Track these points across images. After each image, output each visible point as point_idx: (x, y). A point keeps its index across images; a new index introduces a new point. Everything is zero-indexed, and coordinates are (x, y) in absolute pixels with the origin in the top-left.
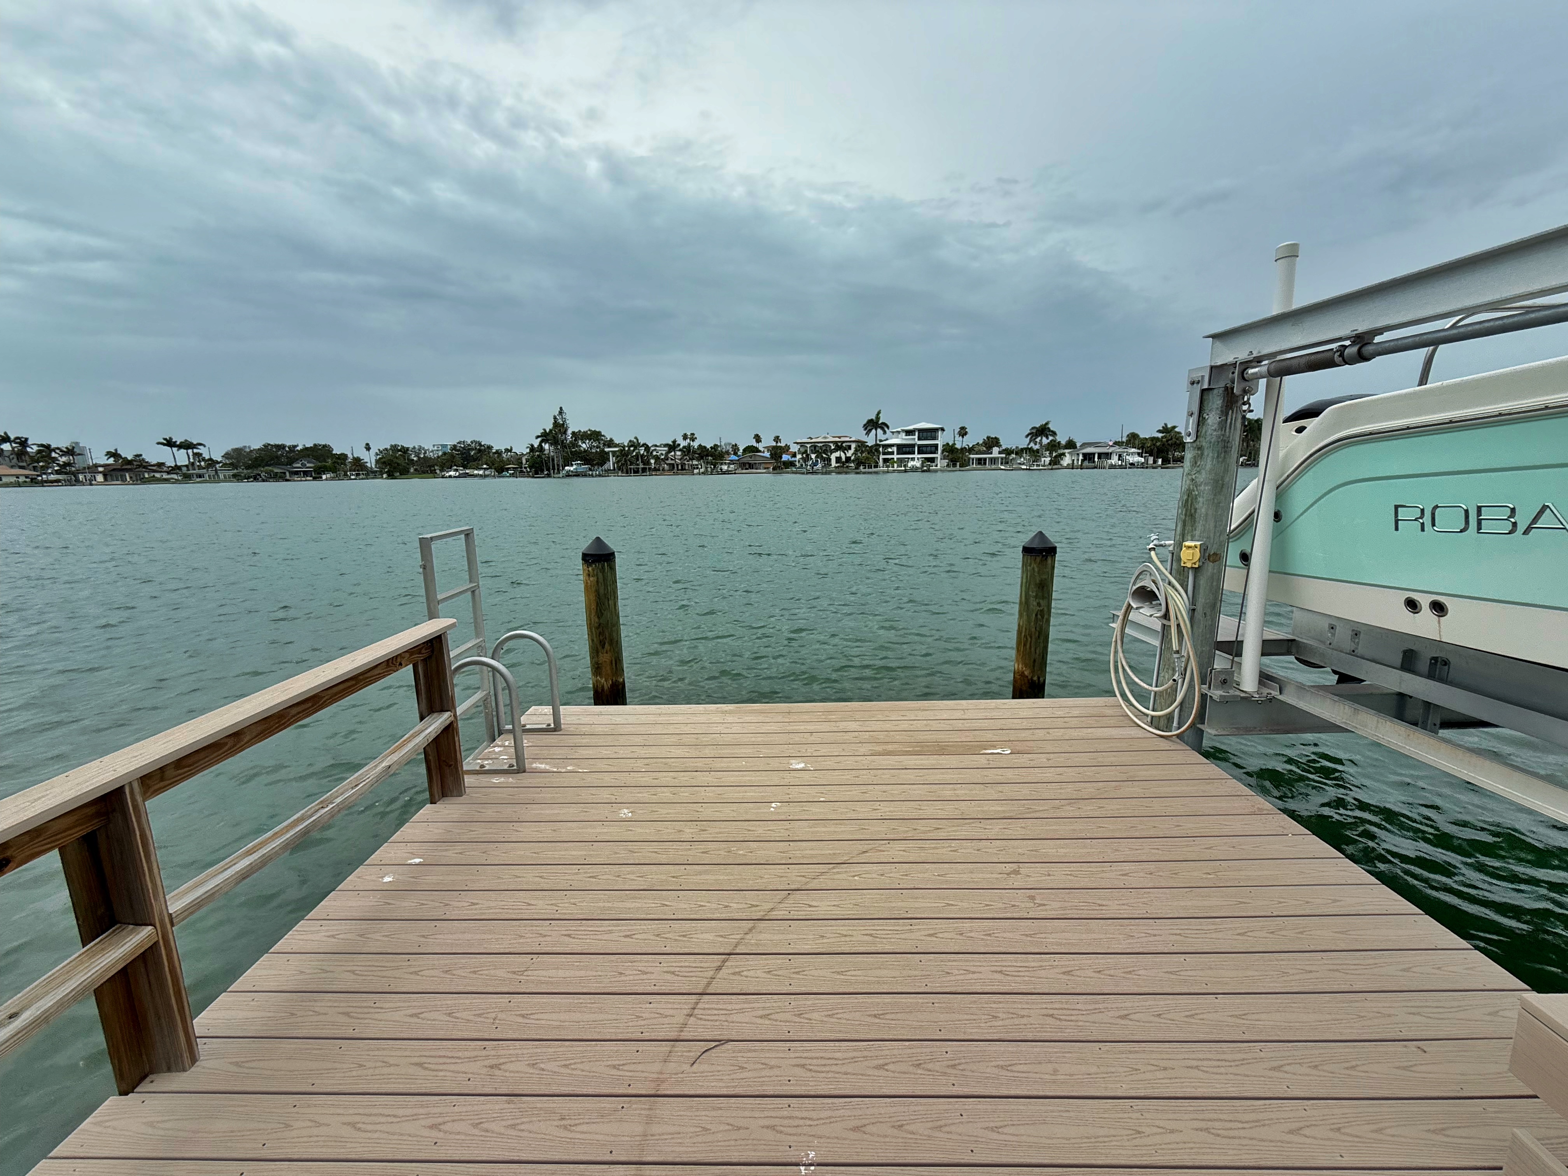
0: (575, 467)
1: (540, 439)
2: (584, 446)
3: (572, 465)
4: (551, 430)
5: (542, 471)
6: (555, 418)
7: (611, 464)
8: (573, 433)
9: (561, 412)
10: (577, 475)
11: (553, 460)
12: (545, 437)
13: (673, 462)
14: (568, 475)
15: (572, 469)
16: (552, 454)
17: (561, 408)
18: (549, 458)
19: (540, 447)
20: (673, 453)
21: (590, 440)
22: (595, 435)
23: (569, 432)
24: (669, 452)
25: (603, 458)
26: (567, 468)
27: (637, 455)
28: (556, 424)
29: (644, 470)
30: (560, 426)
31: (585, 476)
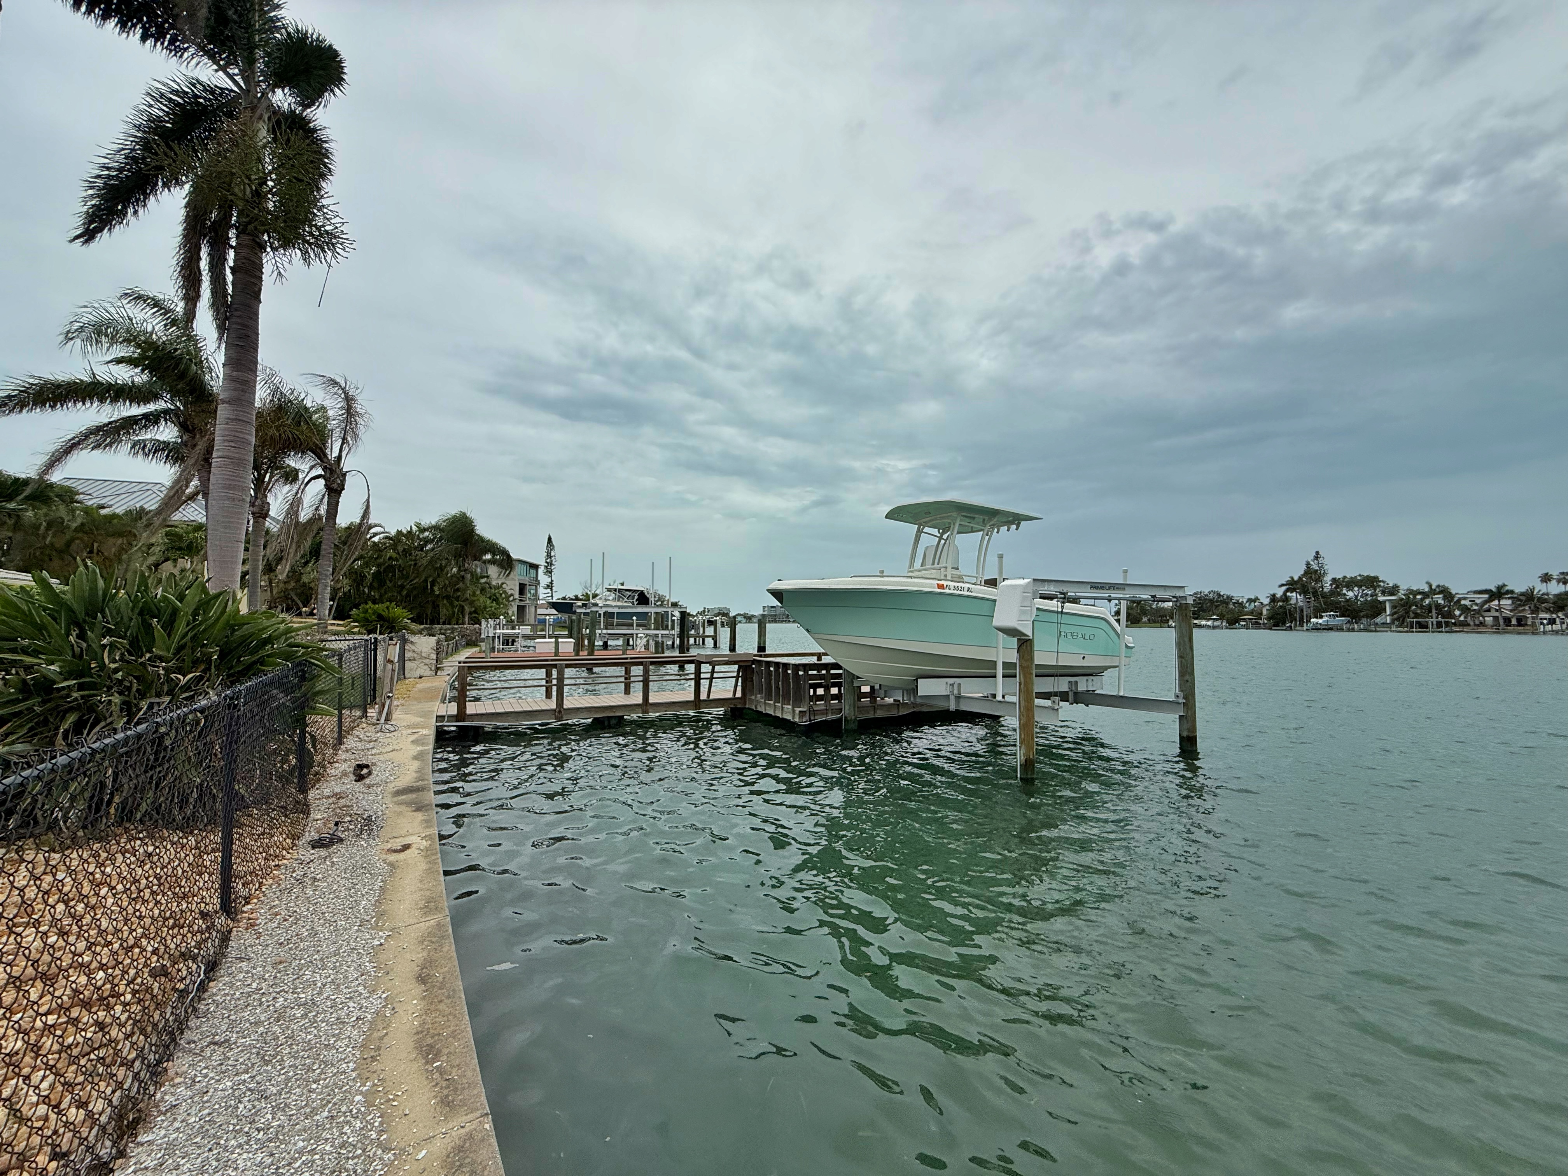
0: (1325, 619)
1: (1284, 588)
2: (1350, 594)
3: (1321, 617)
4: (1300, 579)
5: (1284, 623)
6: (1308, 564)
7: (1386, 617)
8: (1334, 580)
9: (1317, 556)
10: (1329, 628)
11: (1302, 611)
12: (1292, 586)
13: (1497, 614)
14: (1317, 628)
15: (1320, 621)
16: (1301, 604)
17: (1317, 553)
18: (1295, 608)
19: (1285, 599)
20: (1496, 602)
21: (1360, 587)
22: (1371, 582)
23: (1328, 579)
24: (1490, 600)
25: (1377, 609)
26: (1313, 620)
27: (1430, 606)
28: (1309, 572)
29: (1439, 625)
30: (1313, 574)
31: (1341, 630)
